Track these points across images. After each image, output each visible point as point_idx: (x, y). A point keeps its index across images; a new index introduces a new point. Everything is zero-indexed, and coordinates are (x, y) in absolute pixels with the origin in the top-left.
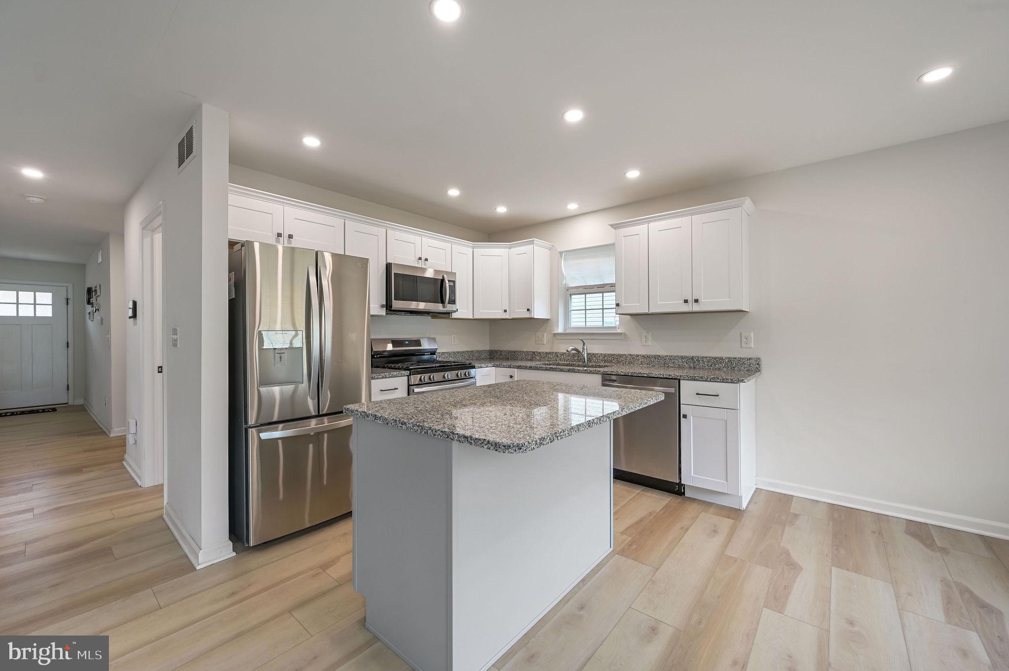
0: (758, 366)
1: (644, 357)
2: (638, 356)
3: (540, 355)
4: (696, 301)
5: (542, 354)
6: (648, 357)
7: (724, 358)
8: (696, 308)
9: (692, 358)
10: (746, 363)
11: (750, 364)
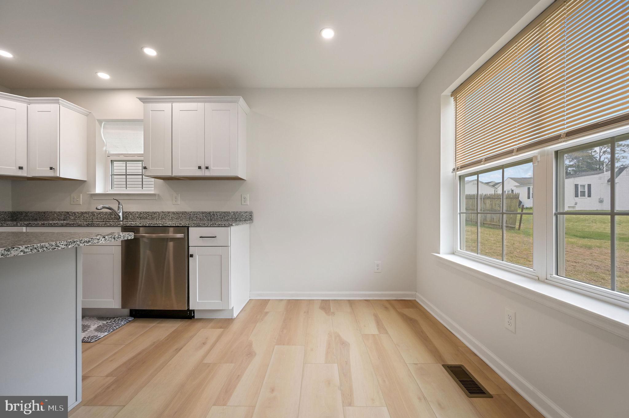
0: (251, 217)
1: (174, 213)
2: (169, 213)
3: (75, 214)
4: (207, 168)
5: (76, 213)
6: (178, 213)
7: (231, 212)
8: (207, 174)
9: (210, 213)
10: (244, 215)
11: (246, 216)
